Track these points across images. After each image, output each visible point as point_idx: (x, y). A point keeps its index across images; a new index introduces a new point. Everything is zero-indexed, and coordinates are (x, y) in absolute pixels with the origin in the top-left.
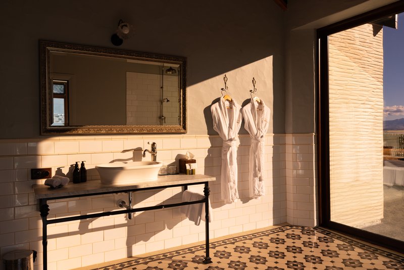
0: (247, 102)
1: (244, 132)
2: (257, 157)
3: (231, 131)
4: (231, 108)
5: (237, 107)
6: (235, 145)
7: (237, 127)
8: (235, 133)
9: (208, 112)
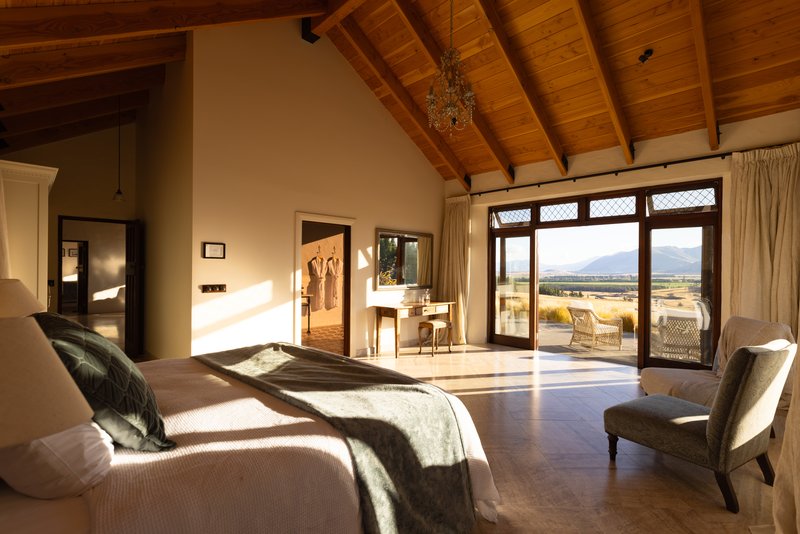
0: (331, 259)
1: (329, 274)
2: (335, 287)
3: (322, 274)
4: (322, 263)
5: (325, 261)
6: (324, 280)
7: (325, 272)
8: (324, 275)
9: (310, 264)
